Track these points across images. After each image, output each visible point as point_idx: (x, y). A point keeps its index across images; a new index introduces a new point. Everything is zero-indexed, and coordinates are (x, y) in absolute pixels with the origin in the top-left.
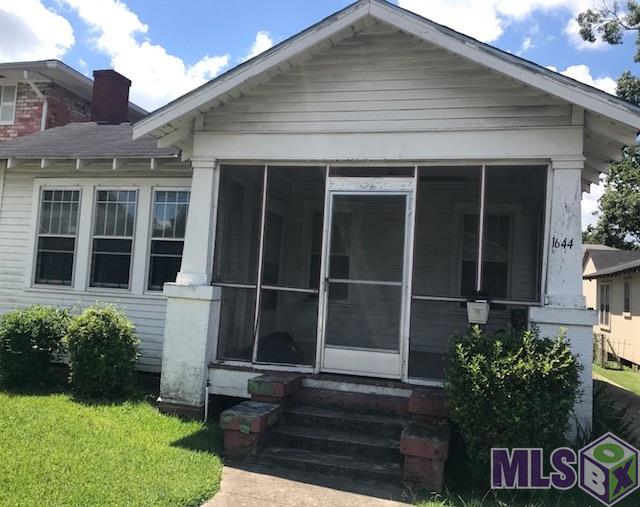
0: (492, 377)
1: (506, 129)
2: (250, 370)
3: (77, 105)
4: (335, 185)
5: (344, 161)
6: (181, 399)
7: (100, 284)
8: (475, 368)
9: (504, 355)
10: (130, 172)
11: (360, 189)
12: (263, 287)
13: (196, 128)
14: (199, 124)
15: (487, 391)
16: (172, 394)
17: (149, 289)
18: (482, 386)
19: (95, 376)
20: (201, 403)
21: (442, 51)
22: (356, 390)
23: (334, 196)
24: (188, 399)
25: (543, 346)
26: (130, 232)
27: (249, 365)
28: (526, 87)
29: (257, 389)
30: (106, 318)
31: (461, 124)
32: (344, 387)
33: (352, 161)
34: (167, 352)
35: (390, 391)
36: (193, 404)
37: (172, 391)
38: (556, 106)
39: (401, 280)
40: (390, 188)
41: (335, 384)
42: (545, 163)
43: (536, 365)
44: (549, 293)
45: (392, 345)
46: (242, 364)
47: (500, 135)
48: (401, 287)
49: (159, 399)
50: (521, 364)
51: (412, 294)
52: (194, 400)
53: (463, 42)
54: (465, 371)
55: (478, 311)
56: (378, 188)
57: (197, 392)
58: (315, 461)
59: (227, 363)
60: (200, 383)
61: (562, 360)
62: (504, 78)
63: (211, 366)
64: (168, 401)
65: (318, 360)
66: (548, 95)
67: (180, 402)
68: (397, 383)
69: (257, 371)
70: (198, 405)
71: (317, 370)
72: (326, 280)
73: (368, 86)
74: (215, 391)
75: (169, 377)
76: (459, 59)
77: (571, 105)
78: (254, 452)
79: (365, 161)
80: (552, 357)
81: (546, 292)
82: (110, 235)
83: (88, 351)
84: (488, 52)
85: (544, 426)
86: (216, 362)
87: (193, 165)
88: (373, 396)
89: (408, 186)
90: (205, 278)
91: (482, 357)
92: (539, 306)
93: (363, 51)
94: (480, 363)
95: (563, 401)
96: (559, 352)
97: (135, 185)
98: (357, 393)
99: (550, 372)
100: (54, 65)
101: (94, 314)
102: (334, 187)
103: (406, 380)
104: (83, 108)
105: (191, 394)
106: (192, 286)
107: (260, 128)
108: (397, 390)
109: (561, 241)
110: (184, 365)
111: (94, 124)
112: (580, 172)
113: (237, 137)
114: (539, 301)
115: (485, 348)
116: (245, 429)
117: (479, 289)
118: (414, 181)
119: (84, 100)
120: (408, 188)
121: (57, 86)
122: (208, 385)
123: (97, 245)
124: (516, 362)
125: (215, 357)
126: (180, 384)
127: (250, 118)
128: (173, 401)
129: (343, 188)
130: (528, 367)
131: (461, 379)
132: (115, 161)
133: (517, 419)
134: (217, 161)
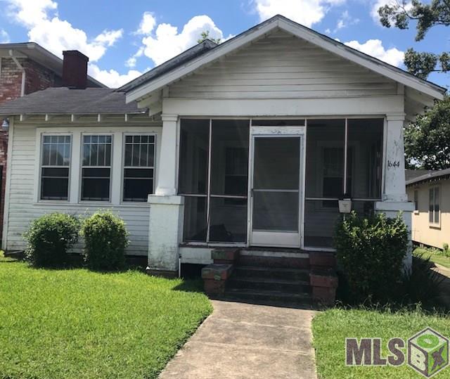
0: (363, 238)
1: (359, 97)
2: (206, 247)
3: (45, 74)
4: (255, 131)
5: (261, 116)
6: (163, 267)
7: (88, 198)
8: (354, 234)
9: (369, 226)
10: (107, 123)
11: (271, 133)
12: (212, 196)
13: (164, 96)
14: (166, 93)
15: (361, 246)
16: (156, 264)
17: (124, 201)
18: (359, 244)
19: (103, 256)
20: (176, 268)
21: (320, 49)
22: (273, 255)
23: (255, 138)
24: (167, 266)
25: (389, 221)
26: (109, 163)
27: (204, 244)
28: (370, 71)
29: (217, 256)
30: (107, 218)
31: (333, 93)
32: (266, 254)
33: (266, 116)
34: (151, 238)
35: (293, 255)
36: (171, 270)
37: (156, 262)
38: (388, 83)
39: (298, 188)
40: (289, 133)
41: (260, 252)
42: (382, 117)
43: (387, 231)
44: (387, 193)
45: (294, 228)
46: (200, 244)
47: (356, 100)
48: (298, 193)
49: (148, 268)
50: (379, 231)
51: (305, 197)
52: (172, 267)
53: (336, 45)
54: (348, 237)
55: (345, 205)
56: (282, 133)
57: (173, 262)
58: (260, 294)
59: (190, 243)
60: (174, 256)
61: (401, 228)
62: (358, 66)
63: (180, 246)
64: (154, 269)
65: (248, 239)
66: (383, 77)
67: (163, 269)
68: (298, 250)
69: (210, 247)
70: (174, 270)
71: (248, 245)
72: (252, 190)
73: (275, 70)
74: (184, 261)
75: (154, 254)
76: (330, 54)
77: (397, 83)
78: (223, 291)
79: (275, 116)
80: (395, 227)
81: (384, 193)
82: (93, 165)
83: (99, 240)
84: (350, 51)
85: (392, 264)
86: (182, 243)
87: (163, 119)
88: (284, 258)
89: (301, 131)
90: (174, 191)
91: (358, 228)
92: (381, 201)
93: (270, 48)
94: (357, 232)
95: (402, 250)
96: (399, 223)
97: (110, 132)
98: (274, 257)
99: (395, 234)
100: (33, 46)
101: (99, 216)
102: (255, 133)
103: (303, 248)
104: (48, 76)
105: (168, 264)
106: (167, 196)
107: (206, 95)
108: (298, 254)
109: (393, 162)
110: (164, 246)
111: (66, 89)
112: (402, 122)
113: (191, 101)
114: (381, 198)
115: (358, 223)
116: (217, 277)
117: (345, 192)
118: (305, 128)
119: (49, 70)
120: (301, 133)
121: (31, 60)
122: (180, 257)
123: (85, 172)
124: (376, 230)
125: (182, 240)
126: (161, 258)
127: (200, 89)
128: (157, 269)
129: (261, 133)
130: (383, 232)
131: (345, 241)
132: (99, 116)
133: (378, 261)
134: (179, 117)
